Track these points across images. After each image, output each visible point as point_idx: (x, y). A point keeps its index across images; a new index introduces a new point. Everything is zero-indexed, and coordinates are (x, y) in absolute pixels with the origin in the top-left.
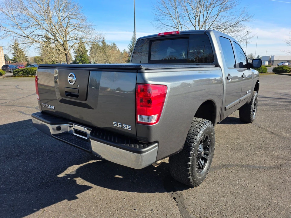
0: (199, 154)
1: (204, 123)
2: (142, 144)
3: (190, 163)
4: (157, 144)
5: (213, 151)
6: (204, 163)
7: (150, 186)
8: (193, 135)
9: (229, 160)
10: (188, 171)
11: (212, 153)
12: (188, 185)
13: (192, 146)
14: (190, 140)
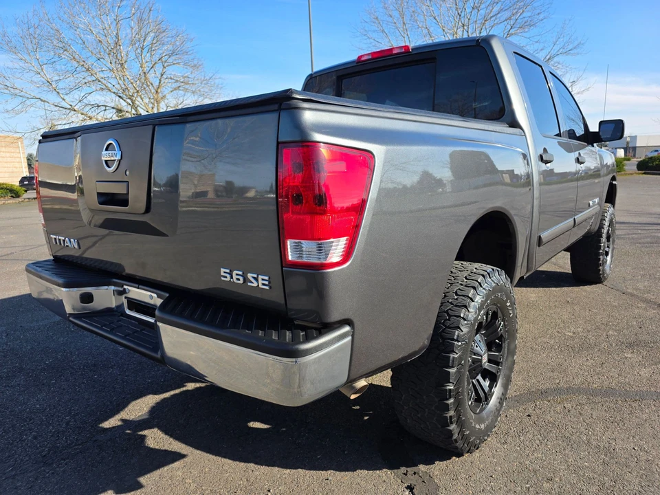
0: (474, 361)
1: (485, 273)
2: (303, 328)
3: (451, 387)
4: (347, 329)
5: (512, 353)
6: (491, 387)
7: (344, 451)
8: (456, 306)
9: (555, 377)
10: (447, 408)
11: (510, 359)
12: (445, 449)
13: (455, 337)
14: (449, 320)
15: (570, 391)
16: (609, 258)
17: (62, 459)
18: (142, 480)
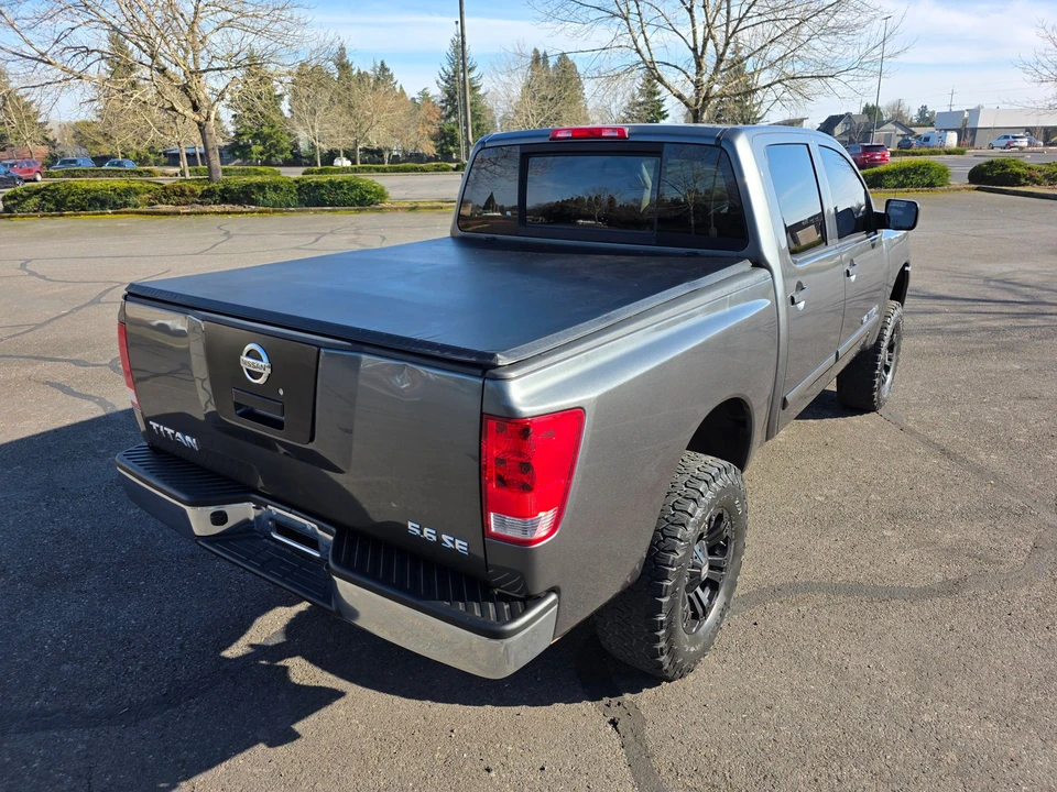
0: (692, 575)
1: (709, 478)
2: (507, 599)
3: (662, 617)
4: (553, 597)
5: (738, 554)
6: (711, 598)
8: (672, 524)
9: (794, 567)
10: (658, 639)
11: (736, 562)
12: (655, 677)
13: (670, 563)
14: (663, 541)
15: (809, 587)
16: (889, 376)
17: (191, 698)
18: (298, 727)
